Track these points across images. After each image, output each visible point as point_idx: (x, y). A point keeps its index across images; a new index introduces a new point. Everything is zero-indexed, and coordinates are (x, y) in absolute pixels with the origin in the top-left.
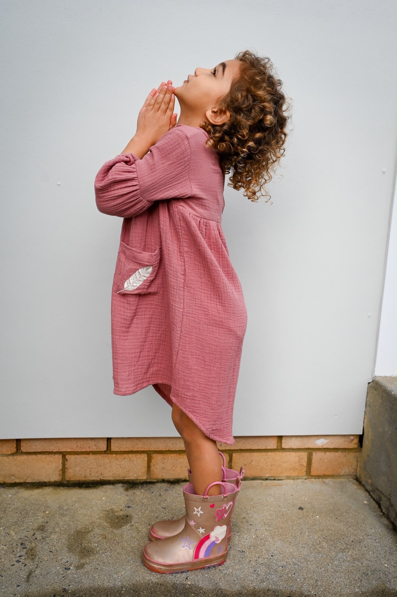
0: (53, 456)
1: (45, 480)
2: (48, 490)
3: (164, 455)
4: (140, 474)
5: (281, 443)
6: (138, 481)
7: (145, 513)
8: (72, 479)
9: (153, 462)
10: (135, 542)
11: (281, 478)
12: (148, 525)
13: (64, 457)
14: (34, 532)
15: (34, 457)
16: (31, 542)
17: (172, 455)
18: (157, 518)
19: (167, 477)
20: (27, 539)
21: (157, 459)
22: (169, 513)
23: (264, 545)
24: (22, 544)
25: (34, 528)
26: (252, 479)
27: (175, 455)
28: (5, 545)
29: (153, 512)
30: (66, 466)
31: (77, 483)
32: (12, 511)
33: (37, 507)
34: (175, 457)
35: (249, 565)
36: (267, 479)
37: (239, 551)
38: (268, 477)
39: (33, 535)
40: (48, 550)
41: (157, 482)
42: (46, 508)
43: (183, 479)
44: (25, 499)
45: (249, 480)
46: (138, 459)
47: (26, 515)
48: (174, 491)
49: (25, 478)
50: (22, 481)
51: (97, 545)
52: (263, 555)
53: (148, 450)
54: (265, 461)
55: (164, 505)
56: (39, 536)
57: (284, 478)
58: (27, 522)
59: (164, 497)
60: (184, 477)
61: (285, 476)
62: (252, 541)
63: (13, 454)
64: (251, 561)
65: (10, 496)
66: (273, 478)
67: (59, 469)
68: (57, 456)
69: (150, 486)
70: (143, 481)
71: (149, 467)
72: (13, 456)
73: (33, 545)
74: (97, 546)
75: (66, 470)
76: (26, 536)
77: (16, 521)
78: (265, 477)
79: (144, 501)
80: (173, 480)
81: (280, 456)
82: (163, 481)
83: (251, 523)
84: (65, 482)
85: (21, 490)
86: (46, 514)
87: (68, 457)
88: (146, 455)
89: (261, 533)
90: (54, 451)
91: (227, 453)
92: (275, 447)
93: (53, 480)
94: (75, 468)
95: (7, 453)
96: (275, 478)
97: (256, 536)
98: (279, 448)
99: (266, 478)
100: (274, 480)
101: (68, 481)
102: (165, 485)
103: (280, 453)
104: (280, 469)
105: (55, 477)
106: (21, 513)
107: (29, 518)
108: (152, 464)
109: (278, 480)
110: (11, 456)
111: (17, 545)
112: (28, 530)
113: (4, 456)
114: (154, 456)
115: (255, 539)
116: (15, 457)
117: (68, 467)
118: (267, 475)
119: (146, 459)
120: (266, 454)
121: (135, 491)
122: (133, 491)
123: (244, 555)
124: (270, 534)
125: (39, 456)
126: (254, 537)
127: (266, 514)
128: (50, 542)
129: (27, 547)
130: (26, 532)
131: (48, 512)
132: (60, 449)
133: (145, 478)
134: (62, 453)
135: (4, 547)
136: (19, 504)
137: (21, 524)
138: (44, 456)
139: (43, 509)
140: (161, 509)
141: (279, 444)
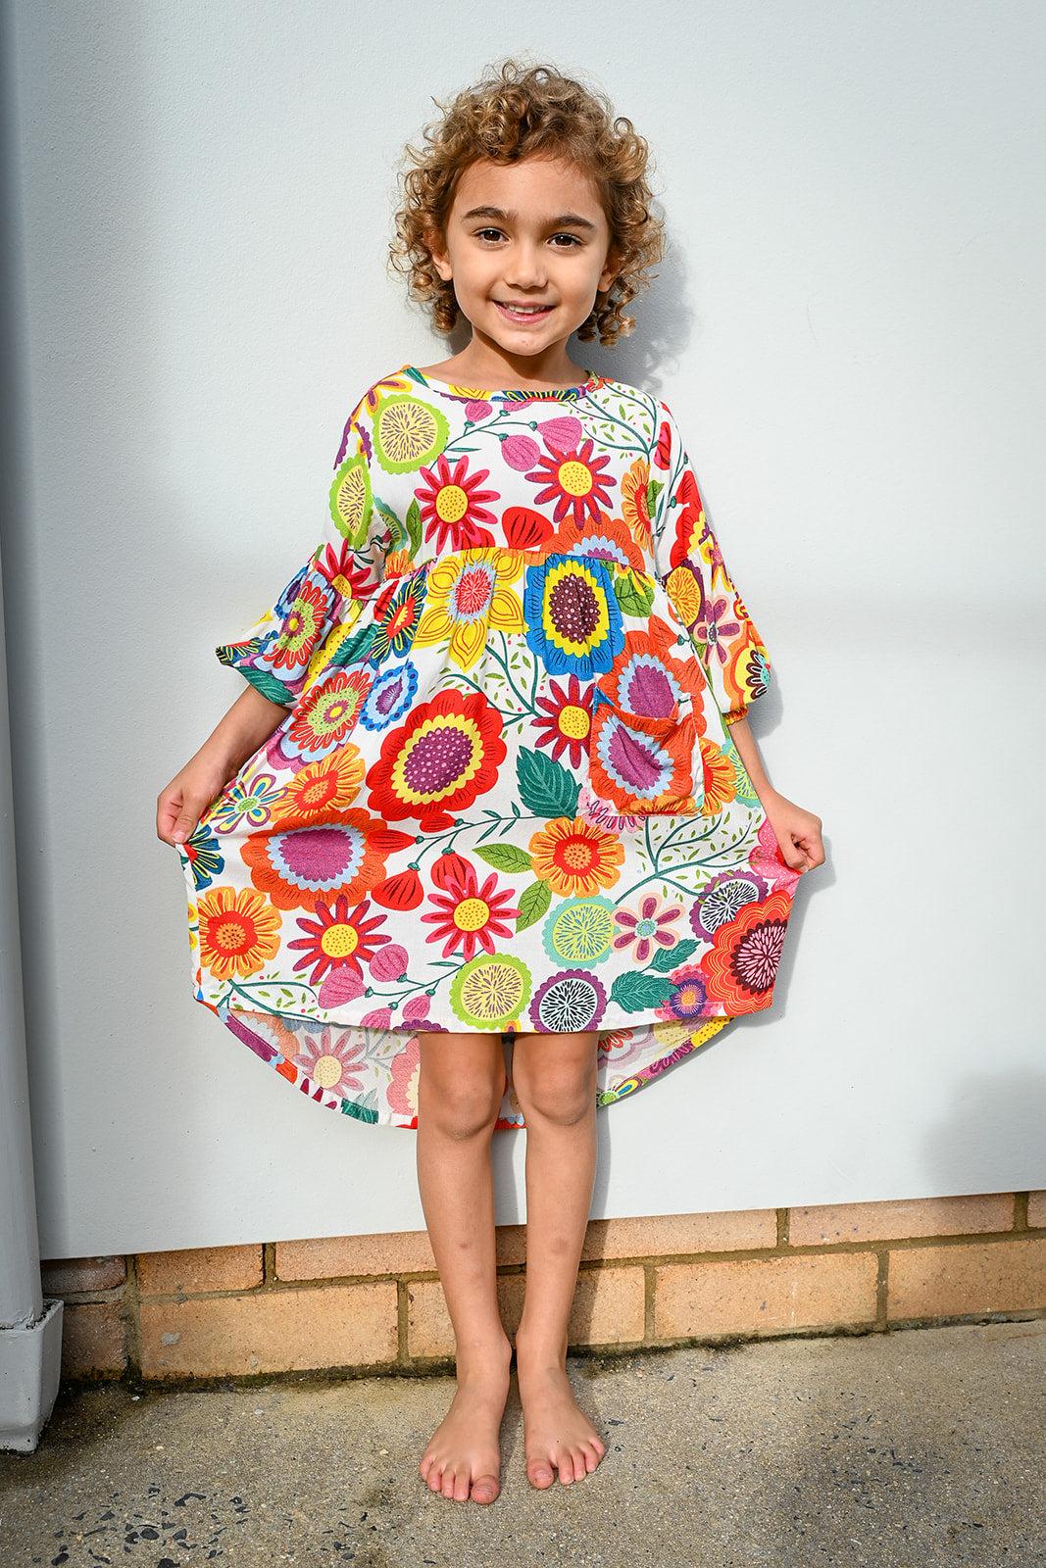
0: (370, 1287)
1: (350, 1363)
2: (367, 1389)
3: (694, 1266)
4: (625, 1326)
5: (1026, 1212)
6: (620, 1347)
7: (666, 1438)
8: (428, 1354)
9: (662, 1289)
10: (662, 1518)
11: (1029, 1316)
12: (684, 1469)
13: (402, 1287)
14: (363, 1509)
15: (316, 1293)
16: (361, 1538)
17: (717, 1266)
18: (704, 1448)
19: (702, 1332)
20: (347, 1530)
21: (673, 1278)
22: (735, 1433)
23: (1031, 1505)
24: (338, 1546)
25: (359, 1498)
26: (946, 1324)
27: (725, 1265)
28: (290, 1553)
29: (688, 1433)
30: (411, 1316)
31: (443, 1363)
32: (279, 1454)
33: (350, 1440)
34: (723, 1270)
35: (1003, 1562)
36: (987, 1322)
37: (963, 1523)
38: (992, 1313)
39: (364, 1518)
40: (418, 1558)
41: (676, 1348)
42: (375, 1440)
43: (750, 1334)
44: (307, 1418)
45: (938, 1327)
46: (618, 1283)
47: (323, 1465)
48: (732, 1370)
49: (290, 1359)
50: (281, 1368)
51: (555, 1535)
52: (1036, 1532)
53: (647, 1254)
54: (980, 1270)
55: (715, 1412)
56: (377, 1518)
57: (1036, 1313)
58: (331, 1483)
59: (708, 1388)
60: (753, 1328)
61: (1038, 1309)
62: (994, 1493)
63: (252, 1291)
64: (1006, 1549)
65: (258, 1412)
66: (1004, 1318)
67: (390, 1327)
68: (382, 1287)
69: (656, 1360)
70: (635, 1347)
71: (649, 1303)
72: (254, 1294)
73: (370, 1545)
74: (557, 1537)
75: (411, 1327)
76: (341, 1523)
77: (299, 1484)
78: (983, 1314)
79: (654, 1402)
80: (719, 1338)
81: (1022, 1252)
82: (693, 1344)
83: (979, 1446)
84: (407, 1364)
85: (284, 1395)
86: (380, 1457)
87: (413, 1288)
88: (640, 1270)
89: (1013, 1471)
90: (375, 1274)
91: (872, 1250)
92: (1010, 1227)
93: (371, 1360)
94: (438, 1320)
95: (237, 1288)
96: (1011, 1318)
97: (1000, 1479)
98: (1019, 1228)
99: (984, 1317)
100: (1009, 1321)
101: (416, 1361)
102: (700, 1357)
103: (1024, 1244)
104: (1023, 1289)
105: (380, 1352)
106: (307, 1460)
107: (335, 1474)
108: (657, 1296)
109: (1020, 1321)
110: (249, 1295)
111: (324, 1550)
112: (343, 1506)
113: (227, 1297)
114: (663, 1270)
115: (999, 1489)
116: (260, 1297)
117: (415, 1320)
118: (989, 1310)
119: (642, 1281)
120: (983, 1246)
121: (620, 1377)
122: (614, 1378)
123: (984, 1536)
124: (1040, 1472)
125: (331, 1291)
126: (996, 1482)
127: (1011, 1419)
128: (418, 1535)
129: (357, 1553)
130: (340, 1512)
131: (385, 1452)
132: (390, 1265)
133: (640, 1338)
134: (397, 1277)
135: (287, 1558)
136: (293, 1434)
137: (317, 1489)
138: (345, 1290)
139: (366, 1442)
140: (710, 1422)
141: (1021, 1214)
